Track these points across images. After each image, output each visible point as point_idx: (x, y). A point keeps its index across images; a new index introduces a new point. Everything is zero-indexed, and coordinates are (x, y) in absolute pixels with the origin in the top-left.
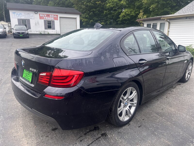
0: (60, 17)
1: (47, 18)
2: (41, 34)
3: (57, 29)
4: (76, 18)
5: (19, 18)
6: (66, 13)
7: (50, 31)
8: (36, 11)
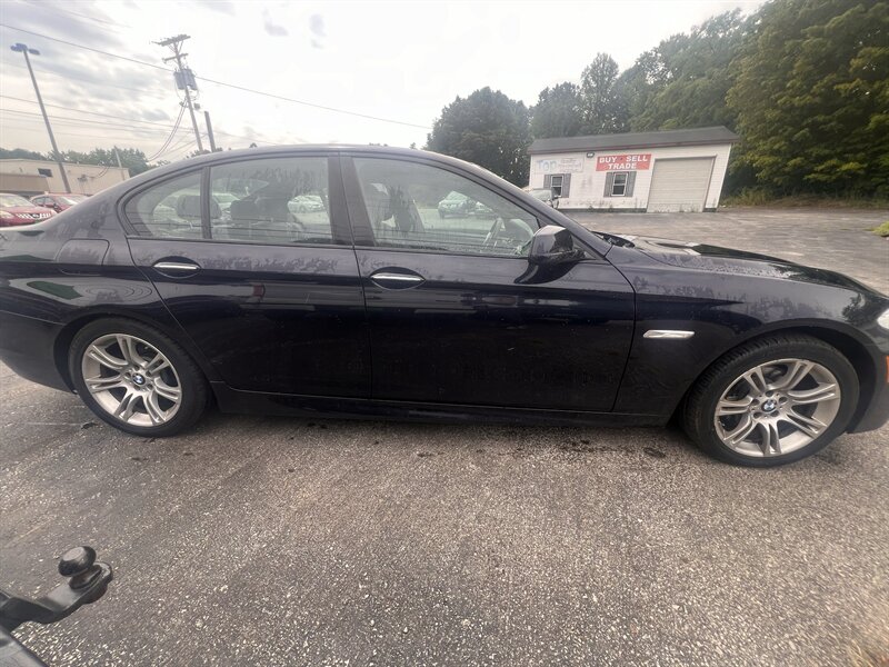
0: (657, 161)
1: (616, 166)
2: (591, 210)
3: (639, 196)
4: (715, 157)
5: (548, 172)
6: (679, 145)
7: (619, 202)
8: (590, 151)
